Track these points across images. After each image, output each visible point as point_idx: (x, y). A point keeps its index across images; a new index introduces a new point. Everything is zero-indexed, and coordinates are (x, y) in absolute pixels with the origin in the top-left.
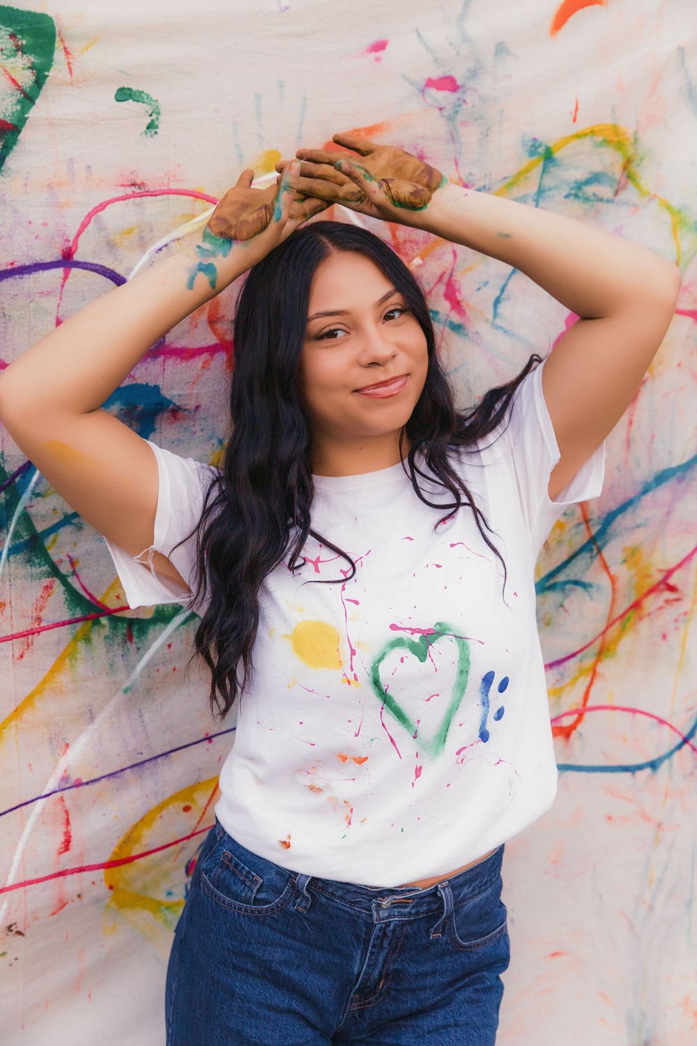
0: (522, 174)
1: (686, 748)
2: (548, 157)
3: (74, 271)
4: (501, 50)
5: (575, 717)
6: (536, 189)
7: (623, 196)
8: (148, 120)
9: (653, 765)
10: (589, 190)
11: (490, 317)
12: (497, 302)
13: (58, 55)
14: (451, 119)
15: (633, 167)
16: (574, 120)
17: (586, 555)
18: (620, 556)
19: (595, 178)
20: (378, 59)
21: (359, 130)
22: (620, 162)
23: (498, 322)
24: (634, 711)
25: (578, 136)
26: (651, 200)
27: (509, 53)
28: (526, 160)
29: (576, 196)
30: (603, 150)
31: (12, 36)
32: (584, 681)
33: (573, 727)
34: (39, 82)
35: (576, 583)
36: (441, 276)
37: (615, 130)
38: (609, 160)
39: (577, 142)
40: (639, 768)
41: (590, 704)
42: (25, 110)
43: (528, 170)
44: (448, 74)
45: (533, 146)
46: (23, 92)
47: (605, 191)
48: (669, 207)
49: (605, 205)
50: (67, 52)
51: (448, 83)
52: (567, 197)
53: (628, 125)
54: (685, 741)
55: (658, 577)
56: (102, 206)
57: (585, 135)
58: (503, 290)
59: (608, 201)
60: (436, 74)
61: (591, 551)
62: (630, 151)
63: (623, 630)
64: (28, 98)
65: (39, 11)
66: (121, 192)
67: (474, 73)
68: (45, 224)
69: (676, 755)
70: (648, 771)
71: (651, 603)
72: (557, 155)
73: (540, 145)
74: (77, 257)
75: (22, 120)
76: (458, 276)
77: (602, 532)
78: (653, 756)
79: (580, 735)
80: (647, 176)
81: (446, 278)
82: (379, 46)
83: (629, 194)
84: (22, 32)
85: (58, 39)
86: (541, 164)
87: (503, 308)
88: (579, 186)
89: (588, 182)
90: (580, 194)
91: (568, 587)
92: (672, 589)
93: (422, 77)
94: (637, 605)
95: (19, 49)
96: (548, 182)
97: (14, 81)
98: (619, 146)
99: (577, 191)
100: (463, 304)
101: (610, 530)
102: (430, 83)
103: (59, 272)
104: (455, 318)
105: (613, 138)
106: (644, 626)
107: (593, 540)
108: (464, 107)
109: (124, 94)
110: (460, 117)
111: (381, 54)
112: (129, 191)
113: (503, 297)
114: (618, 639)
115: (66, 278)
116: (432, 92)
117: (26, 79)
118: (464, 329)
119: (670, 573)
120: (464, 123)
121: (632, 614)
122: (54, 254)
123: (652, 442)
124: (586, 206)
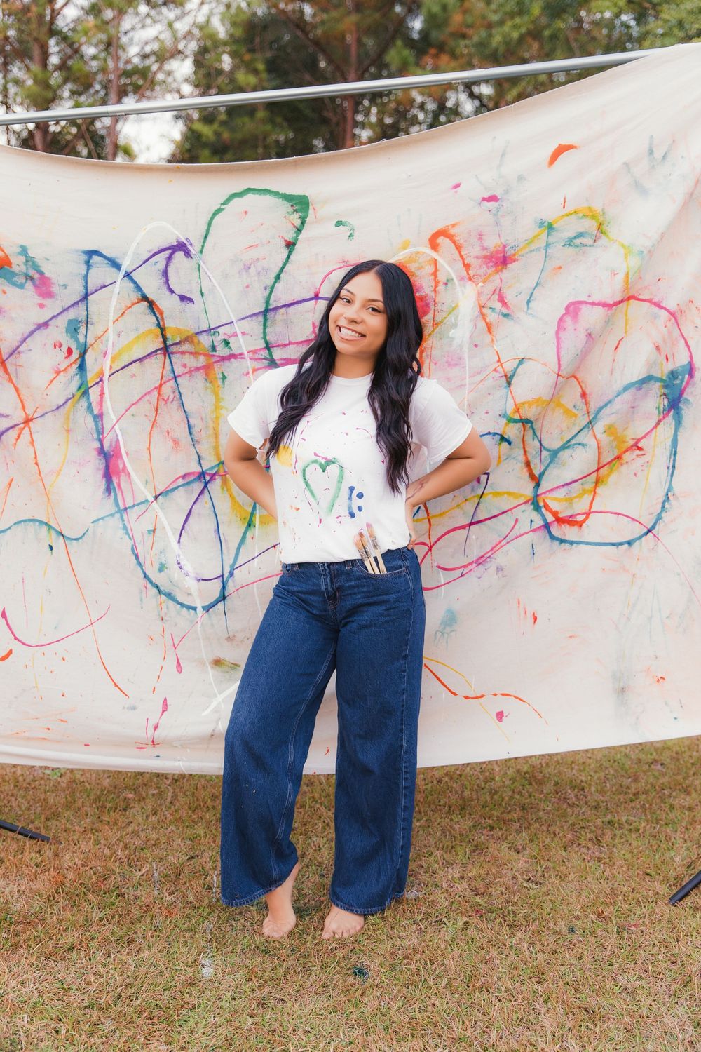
0: (536, 237)
1: (650, 534)
2: (550, 227)
3: (319, 301)
4: (521, 178)
5: (584, 516)
6: (545, 244)
7: (599, 242)
8: (349, 233)
9: (629, 543)
10: (577, 241)
11: (525, 309)
12: (528, 302)
13: (311, 211)
14: (494, 215)
15: (604, 227)
16: (564, 208)
17: (586, 430)
18: (602, 429)
19: (581, 235)
20: (456, 192)
21: (448, 226)
22: (595, 225)
23: (529, 311)
24: (618, 514)
25: (567, 215)
26: (614, 243)
27: (525, 180)
28: (538, 230)
29: (569, 245)
30: (583, 220)
31: (292, 206)
32: (588, 498)
33: (584, 521)
34: (303, 223)
35: (579, 444)
36: (494, 291)
37: (590, 209)
38: (588, 225)
39: (566, 218)
40: (621, 544)
41: (592, 510)
42: (297, 236)
43: (539, 235)
44: (492, 194)
45: (541, 223)
46: (297, 228)
47: (588, 241)
48: (623, 246)
49: (589, 248)
50: (314, 209)
51: (493, 199)
52: (564, 246)
53: (598, 206)
54: (649, 531)
55: (632, 442)
56: (331, 272)
57: (571, 214)
58: (531, 296)
59: (590, 246)
60: (486, 195)
61: (589, 428)
62: (601, 219)
63: (611, 471)
64: (299, 230)
65: (302, 194)
66: (339, 266)
67: (507, 192)
68: (307, 282)
69: (644, 538)
70: (626, 546)
71: (627, 457)
72: (555, 226)
73: (545, 222)
74: (320, 295)
75: (297, 240)
76: (504, 290)
77: (595, 418)
78: (629, 538)
79: (588, 526)
80: (612, 231)
81: (497, 291)
82: (457, 186)
83: (603, 241)
84: (295, 204)
85: (310, 204)
86: (546, 231)
87: (531, 305)
88: (571, 240)
89: (575, 238)
90: (572, 244)
91: (575, 446)
92: (640, 449)
93: (479, 198)
94: (619, 457)
95: (295, 211)
96: (551, 239)
97: (293, 224)
98: (593, 217)
99: (570, 242)
100: (508, 304)
101: (598, 417)
102: (484, 199)
103: (313, 302)
104: (505, 311)
105: (590, 214)
106: (624, 469)
107: (590, 422)
108: (502, 208)
109: (339, 224)
110: (500, 213)
111: (457, 189)
112: (342, 265)
113: (532, 299)
114: (608, 475)
115: (316, 304)
116: (485, 203)
117: (298, 223)
118: (511, 316)
119: (639, 440)
120: (503, 216)
121: (617, 462)
122: (312, 295)
123: (624, 370)
124: (577, 249)
